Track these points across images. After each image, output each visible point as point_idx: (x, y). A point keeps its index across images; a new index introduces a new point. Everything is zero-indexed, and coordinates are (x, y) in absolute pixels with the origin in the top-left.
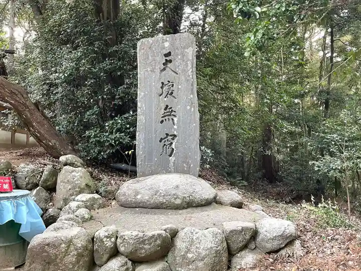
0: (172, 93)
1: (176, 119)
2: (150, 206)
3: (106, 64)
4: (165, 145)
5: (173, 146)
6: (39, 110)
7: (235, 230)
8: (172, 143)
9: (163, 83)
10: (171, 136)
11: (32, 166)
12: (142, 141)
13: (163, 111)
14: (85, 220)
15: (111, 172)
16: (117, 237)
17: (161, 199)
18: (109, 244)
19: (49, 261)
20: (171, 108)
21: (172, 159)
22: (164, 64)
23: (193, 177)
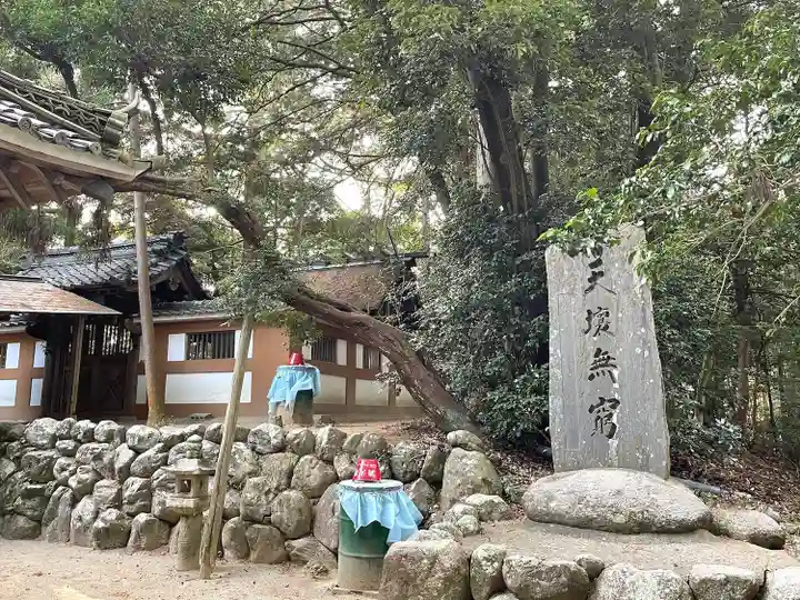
0: (606, 327)
1: (616, 373)
2: (571, 522)
3: (511, 285)
4: (599, 417)
5: (614, 420)
6: (423, 361)
7: (710, 580)
8: (611, 415)
9: (589, 312)
10: (610, 401)
11: (412, 446)
12: (559, 410)
13: (592, 359)
14: (467, 533)
15: (535, 461)
16: (503, 562)
17: (589, 512)
18: (490, 570)
19: (407, 581)
20: (606, 353)
21: (614, 442)
22: (590, 280)
23: (655, 477)
